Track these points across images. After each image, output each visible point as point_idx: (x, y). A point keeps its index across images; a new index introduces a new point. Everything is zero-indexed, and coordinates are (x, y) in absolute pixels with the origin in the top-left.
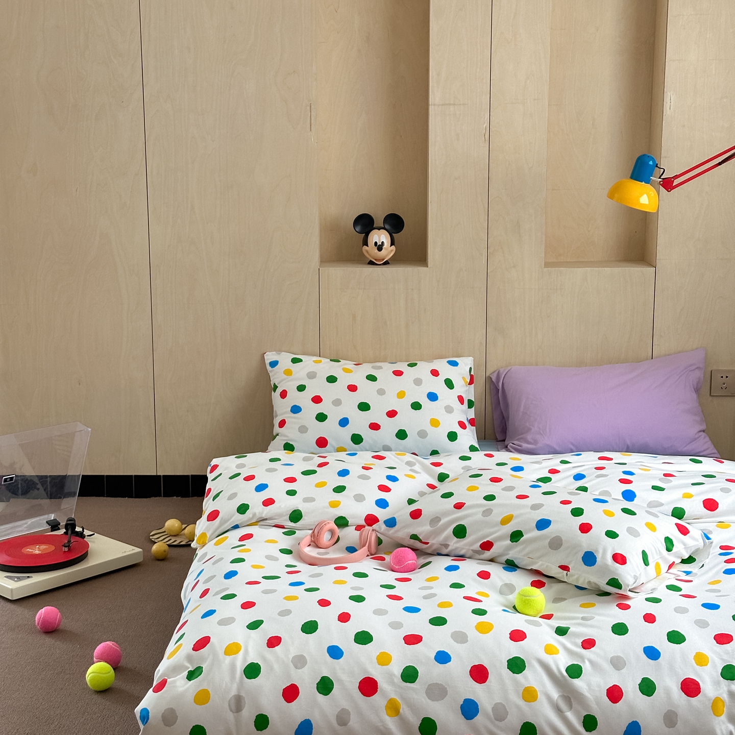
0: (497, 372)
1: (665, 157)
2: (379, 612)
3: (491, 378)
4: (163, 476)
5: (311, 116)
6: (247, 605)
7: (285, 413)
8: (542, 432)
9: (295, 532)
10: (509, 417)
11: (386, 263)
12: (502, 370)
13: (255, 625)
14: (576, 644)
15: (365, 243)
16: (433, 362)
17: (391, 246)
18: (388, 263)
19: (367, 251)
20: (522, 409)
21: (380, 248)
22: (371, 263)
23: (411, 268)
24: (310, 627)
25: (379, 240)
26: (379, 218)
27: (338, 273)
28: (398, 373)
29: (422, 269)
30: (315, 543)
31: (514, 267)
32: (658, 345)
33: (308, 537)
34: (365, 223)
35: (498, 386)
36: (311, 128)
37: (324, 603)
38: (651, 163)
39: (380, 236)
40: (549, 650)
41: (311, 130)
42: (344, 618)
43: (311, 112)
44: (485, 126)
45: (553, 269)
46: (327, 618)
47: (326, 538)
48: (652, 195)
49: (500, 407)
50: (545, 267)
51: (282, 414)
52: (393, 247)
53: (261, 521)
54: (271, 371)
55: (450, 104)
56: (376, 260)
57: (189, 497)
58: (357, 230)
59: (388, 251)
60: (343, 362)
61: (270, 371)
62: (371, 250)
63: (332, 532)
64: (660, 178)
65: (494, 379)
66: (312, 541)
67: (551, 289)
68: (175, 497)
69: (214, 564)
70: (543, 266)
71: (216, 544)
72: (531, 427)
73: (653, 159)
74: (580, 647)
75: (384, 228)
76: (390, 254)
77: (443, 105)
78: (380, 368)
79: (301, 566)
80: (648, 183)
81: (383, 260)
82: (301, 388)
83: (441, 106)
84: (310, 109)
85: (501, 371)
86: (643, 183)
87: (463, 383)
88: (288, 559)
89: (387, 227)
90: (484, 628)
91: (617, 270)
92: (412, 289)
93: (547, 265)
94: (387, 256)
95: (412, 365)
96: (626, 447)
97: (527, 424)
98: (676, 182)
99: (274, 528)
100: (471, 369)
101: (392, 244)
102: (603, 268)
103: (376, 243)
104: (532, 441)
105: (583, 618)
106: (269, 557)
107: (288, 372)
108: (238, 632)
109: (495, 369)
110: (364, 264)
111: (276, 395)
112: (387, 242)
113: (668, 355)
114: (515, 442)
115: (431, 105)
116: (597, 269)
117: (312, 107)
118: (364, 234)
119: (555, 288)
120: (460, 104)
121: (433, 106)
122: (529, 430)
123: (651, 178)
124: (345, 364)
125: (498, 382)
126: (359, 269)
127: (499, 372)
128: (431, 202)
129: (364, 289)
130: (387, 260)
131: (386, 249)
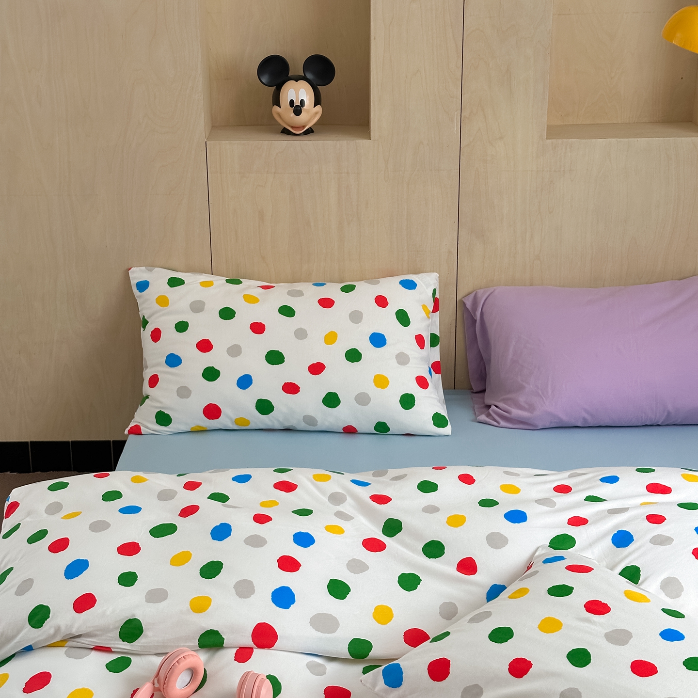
0: (472, 295)
3: (464, 304)
7: (158, 365)
8: (540, 393)
9: (131, 663)
10: (490, 360)
12: (480, 292)
15: (276, 101)
16: (379, 282)
17: (315, 106)
18: (312, 132)
19: (279, 115)
20: (510, 354)
21: (298, 111)
22: (285, 132)
23: (345, 142)
25: (297, 98)
26: (296, 64)
27: (236, 149)
28: (327, 303)
29: (363, 143)
30: (161, 692)
31: (501, 138)
33: (148, 683)
34: (275, 70)
35: (475, 314)
39: (299, 91)
45: (560, 141)
47: (180, 683)
49: (478, 345)
50: (547, 139)
51: (153, 366)
52: (319, 108)
54: (140, 297)
56: (292, 127)
57: (29, 472)
58: (263, 81)
59: (311, 114)
60: (246, 282)
61: (137, 297)
62: (284, 113)
63: (193, 671)
65: (469, 305)
66: (155, 690)
67: (555, 171)
70: (545, 137)
72: (524, 384)
75: (304, 79)
76: (314, 118)
78: (300, 294)
82: (182, 327)
85: (479, 295)
87: (424, 314)
89: (309, 76)
91: (656, 141)
92: (348, 173)
93: (551, 134)
94: (309, 121)
95: (348, 289)
97: (519, 379)
99: (94, 653)
100: (435, 291)
101: (317, 102)
102: (635, 140)
103: (292, 102)
104: (526, 406)
107: (163, 301)
109: (471, 290)
110: (276, 132)
111: (146, 334)
112: (310, 99)
114: (501, 405)
116: (627, 139)
118: (275, 87)
119: (562, 169)
124: (249, 287)
125: (475, 309)
126: (266, 142)
127: (476, 294)
128: (375, 39)
129: (275, 173)
130: (310, 128)
131: (308, 111)
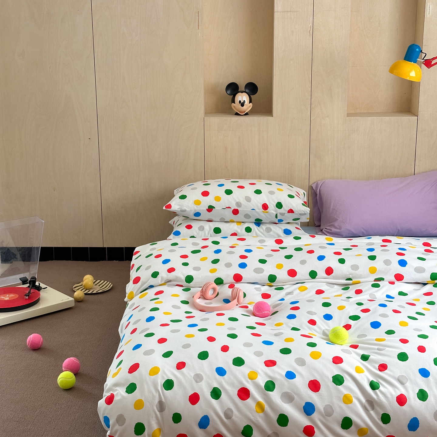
0: (316, 183)
1: (426, 45)
2: (248, 345)
3: (312, 187)
4: (107, 248)
5: (198, 20)
6: (162, 341)
8: (344, 222)
9: (190, 289)
10: (323, 212)
11: (247, 114)
12: (319, 182)
13: (167, 355)
14: (375, 368)
15: (233, 101)
17: (249, 103)
18: (248, 114)
19: (234, 107)
20: (332, 207)
21: (243, 105)
22: (237, 114)
23: (262, 118)
24: (203, 356)
25: (242, 100)
26: (242, 85)
27: (216, 121)
29: (270, 118)
30: (203, 296)
31: (328, 116)
32: (418, 166)
33: (198, 293)
34: (233, 89)
35: (317, 192)
36: (198, 27)
37: (211, 339)
38: (417, 50)
39: (243, 97)
40: (358, 370)
41: (198, 29)
42: (225, 349)
43: (198, 17)
44: (310, 25)
45: (352, 118)
46: (214, 349)
47: (210, 293)
48: (418, 71)
49: (318, 206)
50: (347, 117)
52: (251, 104)
53: (168, 282)
55: (288, 11)
56: (240, 112)
57: (123, 261)
58: (228, 93)
59: (248, 106)
62: (237, 106)
63: (214, 290)
64: (423, 59)
65: (314, 187)
66: (201, 295)
67: (350, 130)
68: (115, 261)
69: (139, 311)
70: (346, 116)
71: (140, 297)
72: (338, 218)
73: (419, 47)
74: (377, 369)
75: (245, 92)
76: (249, 108)
77: (283, 12)
79: (195, 313)
80: (416, 63)
81: (245, 112)
83: (282, 13)
84: (198, 15)
86: (412, 63)
88: (187, 308)
89: (247, 91)
90: (316, 356)
92: (263, 131)
93: (349, 115)
94: (247, 109)
96: (397, 230)
97: (335, 217)
98: (433, 62)
99: (177, 286)
101: (250, 102)
102: (385, 117)
103: (240, 101)
104: (338, 227)
105: (378, 349)
106: (175, 307)
108: (157, 360)
109: (315, 181)
110: (232, 114)
112: (247, 100)
113: (425, 172)
114: (328, 228)
115: (276, 12)
116: (380, 117)
117: (199, 13)
118: (233, 96)
119: (354, 130)
120: (294, 12)
121: (277, 13)
122: (337, 220)
123: (417, 59)
125: (317, 190)
126: (229, 118)
127: (317, 183)
128: (275, 75)
129: (232, 131)
130: (247, 113)
131: (246, 105)
